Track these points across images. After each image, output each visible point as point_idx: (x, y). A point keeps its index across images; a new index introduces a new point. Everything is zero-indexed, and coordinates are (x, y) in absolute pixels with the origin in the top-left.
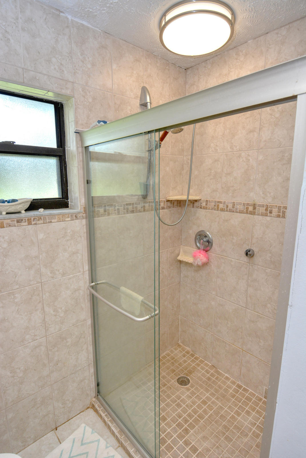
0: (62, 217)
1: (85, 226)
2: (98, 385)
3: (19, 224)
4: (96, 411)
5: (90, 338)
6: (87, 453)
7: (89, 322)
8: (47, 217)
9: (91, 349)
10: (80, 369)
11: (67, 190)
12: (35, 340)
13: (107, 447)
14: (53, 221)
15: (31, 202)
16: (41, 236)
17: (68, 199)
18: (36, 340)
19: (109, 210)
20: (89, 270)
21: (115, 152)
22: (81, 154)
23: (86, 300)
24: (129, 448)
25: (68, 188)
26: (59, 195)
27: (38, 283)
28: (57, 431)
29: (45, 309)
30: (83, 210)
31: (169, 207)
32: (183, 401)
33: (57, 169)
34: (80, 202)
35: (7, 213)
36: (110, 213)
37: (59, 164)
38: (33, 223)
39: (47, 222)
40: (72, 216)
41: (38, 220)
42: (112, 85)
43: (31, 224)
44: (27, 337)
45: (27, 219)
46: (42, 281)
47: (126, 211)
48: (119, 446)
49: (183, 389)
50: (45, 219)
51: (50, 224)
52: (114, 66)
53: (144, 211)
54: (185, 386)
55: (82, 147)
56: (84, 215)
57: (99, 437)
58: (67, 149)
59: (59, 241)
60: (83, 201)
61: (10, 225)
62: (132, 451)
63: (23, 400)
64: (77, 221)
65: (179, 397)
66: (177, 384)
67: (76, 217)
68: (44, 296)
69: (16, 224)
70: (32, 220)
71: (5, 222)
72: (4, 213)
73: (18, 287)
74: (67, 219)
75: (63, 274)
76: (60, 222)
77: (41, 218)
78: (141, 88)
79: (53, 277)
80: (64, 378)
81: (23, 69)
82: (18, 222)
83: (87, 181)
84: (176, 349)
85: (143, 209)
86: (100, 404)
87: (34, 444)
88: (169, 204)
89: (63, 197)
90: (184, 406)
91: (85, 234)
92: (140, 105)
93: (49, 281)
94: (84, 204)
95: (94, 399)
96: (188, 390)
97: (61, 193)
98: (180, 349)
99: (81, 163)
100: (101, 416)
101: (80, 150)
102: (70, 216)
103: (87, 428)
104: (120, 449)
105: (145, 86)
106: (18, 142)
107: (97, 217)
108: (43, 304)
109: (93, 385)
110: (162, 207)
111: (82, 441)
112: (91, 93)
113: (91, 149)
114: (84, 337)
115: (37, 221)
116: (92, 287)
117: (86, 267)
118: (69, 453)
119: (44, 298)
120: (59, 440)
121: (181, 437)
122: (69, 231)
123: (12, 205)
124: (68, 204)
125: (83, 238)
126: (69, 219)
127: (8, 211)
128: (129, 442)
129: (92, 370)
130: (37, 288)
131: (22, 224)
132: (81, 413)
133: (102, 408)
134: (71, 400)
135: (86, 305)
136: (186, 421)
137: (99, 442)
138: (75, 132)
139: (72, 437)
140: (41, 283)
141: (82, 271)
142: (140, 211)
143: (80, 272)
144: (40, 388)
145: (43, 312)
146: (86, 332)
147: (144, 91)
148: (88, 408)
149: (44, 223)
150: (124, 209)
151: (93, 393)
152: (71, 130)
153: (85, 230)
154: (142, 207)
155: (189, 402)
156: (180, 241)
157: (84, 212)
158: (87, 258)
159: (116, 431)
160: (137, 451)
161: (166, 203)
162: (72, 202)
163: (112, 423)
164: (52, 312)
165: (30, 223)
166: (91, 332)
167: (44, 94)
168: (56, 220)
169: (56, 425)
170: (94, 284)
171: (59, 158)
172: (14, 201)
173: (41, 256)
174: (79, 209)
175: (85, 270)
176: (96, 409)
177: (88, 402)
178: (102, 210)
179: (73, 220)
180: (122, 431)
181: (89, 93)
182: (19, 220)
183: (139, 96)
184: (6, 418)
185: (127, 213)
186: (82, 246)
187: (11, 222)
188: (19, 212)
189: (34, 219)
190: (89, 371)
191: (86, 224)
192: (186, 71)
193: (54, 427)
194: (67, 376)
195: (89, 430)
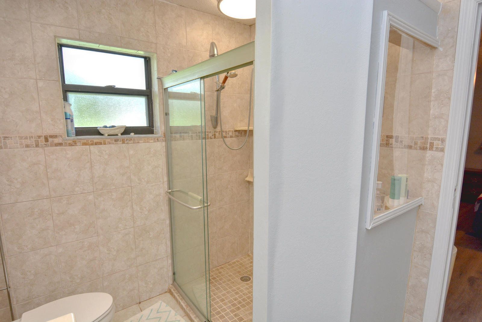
0: (147, 139)
1: (164, 147)
2: (174, 274)
3: (116, 142)
4: (172, 294)
5: (168, 235)
6: (160, 318)
7: (168, 222)
8: (136, 139)
9: (169, 243)
10: (160, 259)
11: (153, 121)
12: (125, 229)
13: (176, 315)
14: (140, 142)
15: (125, 129)
16: (131, 152)
17: (153, 127)
18: (127, 229)
19: (184, 136)
20: (167, 181)
21: (191, 92)
22: (162, 94)
23: (165, 204)
24: (191, 315)
25: (154, 119)
26: (147, 125)
27: (129, 186)
28: (140, 304)
29: (133, 206)
30: (163, 135)
31: (237, 136)
32: (241, 291)
33: (146, 105)
34: (161, 129)
35: (109, 135)
36: (185, 138)
37: (147, 101)
38: (126, 142)
39: (136, 142)
40: (154, 139)
41: (130, 141)
42: (187, 43)
43: (125, 143)
44: (120, 225)
45: (121, 139)
46: (132, 185)
47: (198, 137)
48: (185, 316)
49: (243, 284)
50: (134, 140)
51: (138, 144)
52: (188, 29)
53: (215, 138)
54: (246, 281)
55: (162, 89)
56: (164, 139)
57: (171, 309)
58: (153, 91)
59: (145, 157)
60: (163, 128)
61: (110, 143)
62: (193, 317)
63: (115, 274)
64: (158, 143)
65: (238, 289)
66: (240, 280)
67: (157, 140)
68: (133, 197)
69: (114, 143)
70: (125, 140)
71: (107, 140)
72: (106, 135)
73: (114, 187)
74: (151, 141)
75: (148, 182)
76: (146, 143)
77: (131, 139)
78: (210, 43)
79: (140, 184)
80: (147, 263)
81: (120, 37)
82: (115, 141)
83: (166, 113)
84: (245, 258)
85: (213, 136)
86: (175, 289)
87: (122, 311)
88: (237, 133)
89: (149, 126)
90: (241, 294)
91: (165, 154)
92: (210, 56)
93: (137, 186)
94: (164, 131)
95: (171, 286)
96: (248, 284)
97: (148, 123)
98: (249, 258)
99: (162, 100)
100: (175, 297)
101: (161, 91)
102: (153, 139)
103: (163, 303)
104: (186, 317)
105: (213, 41)
106: (117, 86)
107: (174, 141)
108: (132, 202)
109: (171, 274)
110: (230, 136)
111: (158, 310)
112: (170, 50)
113: (170, 90)
114: (164, 233)
115: (128, 141)
116: (170, 193)
117: (166, 179)
118: (147, 317)
119: (133, 198)
120: (141, 309)
121: (232, 311)
122: (152, 150)
123: (112, 130)
124: (153, 131)
125: (163, 156)
126: (152, 141)
127: (109, 134)
128: (192, 312)
129: (170, 261)
130: (128, 190)
131: (118, 143)
132: (160, 295)
133: (176, 291)
134: (152, 282)
135: (165, 208)
136: (240, 303)
137: (170, 312)
138: (157, 78)
139: (151, 308)
140: (131, 186)
141: (162, 181)
142: (211, 138)
143: (160, 182)
144: (128, 267)
145: (132, 208)
146: (165, 229)
147: (213, 45)
148: (166, 292)
149: (134, 143)
150: (197, 136)
151: (171, 282)
152: (155, 77)
153: (165, 150)
154: (213, 135)
155: (246, 292)
156: (248, 165)
157: (163, 137)
158: (166, 172)
159: (184, 305)
160: (197, 316)
161: (234, 132)
162: (155, 130)
163: (182, 300)
164: (138, 209)
165: (123, 143)
166: (169, 230)
167: (135, 52)
168: (142, 142)
169: (140, 301)
170: (170, 191)
171: (147, 97)
172: (113, 127)
173: (131, 167)
174: (160, 134)
175: (164, 181)
176: (172, 292)
177: (166, 287)
178: (178, 136)
179: (156, 142)
180: (188, 305)
181: (168, 50)
182: (116, 140)
183: (209, 49)
184: (103, 285)
185: (199, 139)
186: (162, 162)
187: (110, 141)
188: (117, 135)
189: (127, 140)
190: (168, 262)
191: (165, 146)
192: (251, 27)
193: (138, 301)
194: (150, 262)
195: (164, 304)
